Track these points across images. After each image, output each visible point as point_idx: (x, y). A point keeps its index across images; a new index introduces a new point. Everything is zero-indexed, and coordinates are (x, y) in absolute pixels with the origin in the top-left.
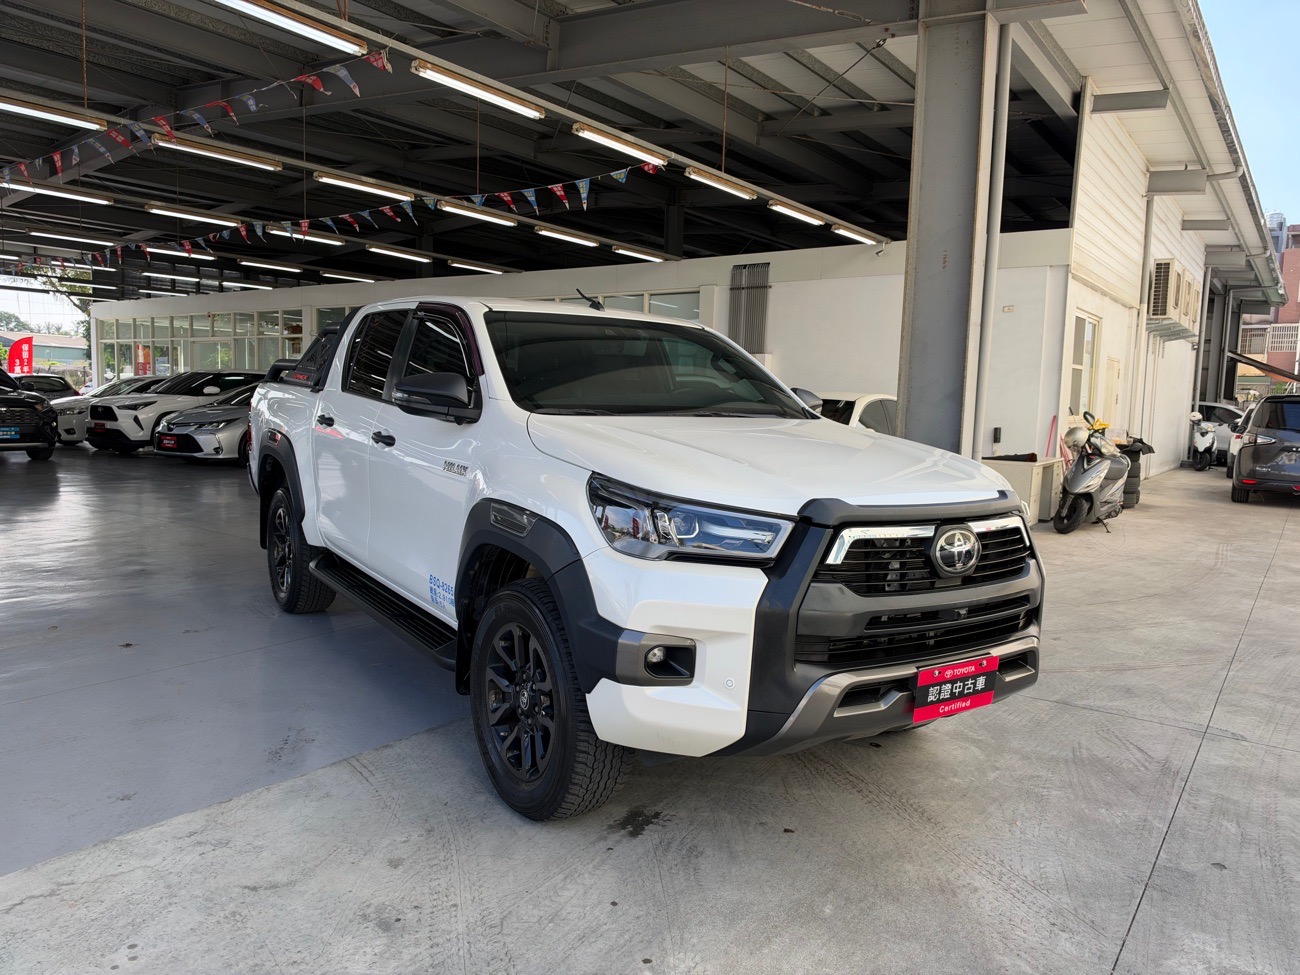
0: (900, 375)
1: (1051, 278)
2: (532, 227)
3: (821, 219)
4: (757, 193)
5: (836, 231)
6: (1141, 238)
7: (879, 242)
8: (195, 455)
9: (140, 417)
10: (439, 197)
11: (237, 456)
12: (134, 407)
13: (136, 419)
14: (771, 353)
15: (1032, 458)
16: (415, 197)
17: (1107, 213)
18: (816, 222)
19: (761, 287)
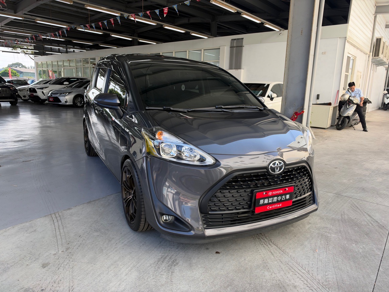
0: (284, 74)
1: (339, 42)
2: (162, 25)
3: (260, 21)
4: (237, 10)
5: (265, 26)
6: (372, 30)
7: (280, 30)
8: (59, 103)
9: (44, 92)
10: (129, 15)
11: (72, 104)
12: (42, 89)
13: (43, 92)
14: (243, 69)
15: (330, 104)
16: (121, 15)
17: (361, 19)
18: (258, 22)
19: (240, 46)
